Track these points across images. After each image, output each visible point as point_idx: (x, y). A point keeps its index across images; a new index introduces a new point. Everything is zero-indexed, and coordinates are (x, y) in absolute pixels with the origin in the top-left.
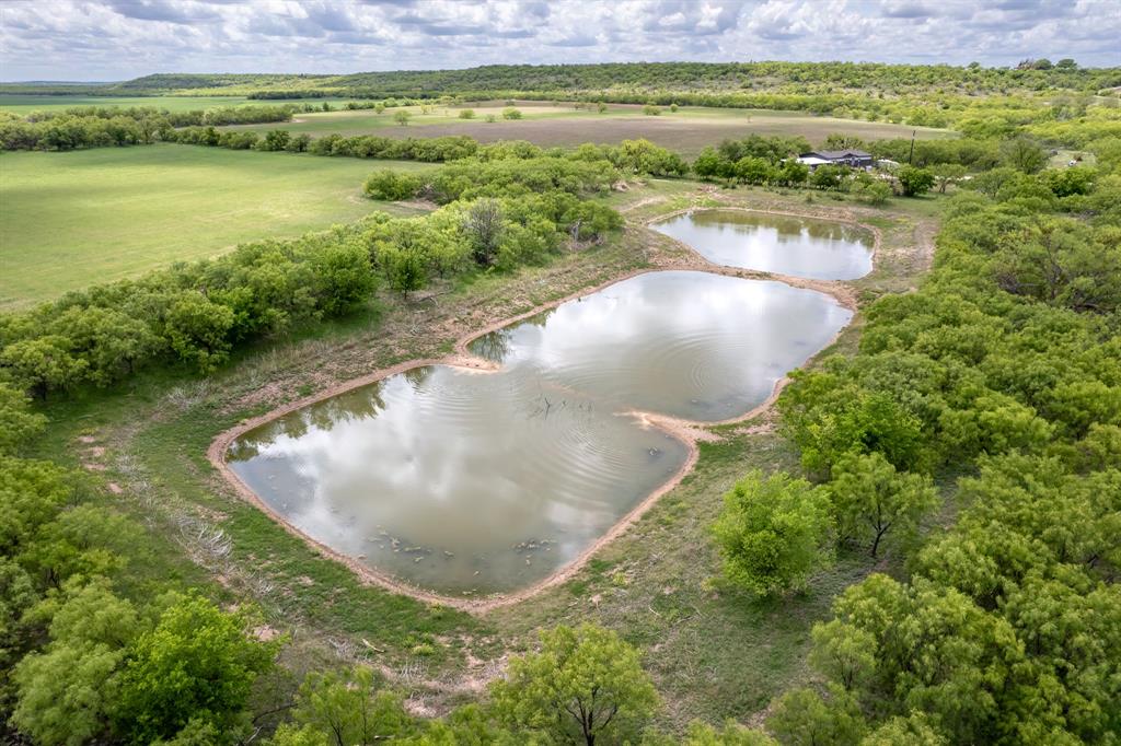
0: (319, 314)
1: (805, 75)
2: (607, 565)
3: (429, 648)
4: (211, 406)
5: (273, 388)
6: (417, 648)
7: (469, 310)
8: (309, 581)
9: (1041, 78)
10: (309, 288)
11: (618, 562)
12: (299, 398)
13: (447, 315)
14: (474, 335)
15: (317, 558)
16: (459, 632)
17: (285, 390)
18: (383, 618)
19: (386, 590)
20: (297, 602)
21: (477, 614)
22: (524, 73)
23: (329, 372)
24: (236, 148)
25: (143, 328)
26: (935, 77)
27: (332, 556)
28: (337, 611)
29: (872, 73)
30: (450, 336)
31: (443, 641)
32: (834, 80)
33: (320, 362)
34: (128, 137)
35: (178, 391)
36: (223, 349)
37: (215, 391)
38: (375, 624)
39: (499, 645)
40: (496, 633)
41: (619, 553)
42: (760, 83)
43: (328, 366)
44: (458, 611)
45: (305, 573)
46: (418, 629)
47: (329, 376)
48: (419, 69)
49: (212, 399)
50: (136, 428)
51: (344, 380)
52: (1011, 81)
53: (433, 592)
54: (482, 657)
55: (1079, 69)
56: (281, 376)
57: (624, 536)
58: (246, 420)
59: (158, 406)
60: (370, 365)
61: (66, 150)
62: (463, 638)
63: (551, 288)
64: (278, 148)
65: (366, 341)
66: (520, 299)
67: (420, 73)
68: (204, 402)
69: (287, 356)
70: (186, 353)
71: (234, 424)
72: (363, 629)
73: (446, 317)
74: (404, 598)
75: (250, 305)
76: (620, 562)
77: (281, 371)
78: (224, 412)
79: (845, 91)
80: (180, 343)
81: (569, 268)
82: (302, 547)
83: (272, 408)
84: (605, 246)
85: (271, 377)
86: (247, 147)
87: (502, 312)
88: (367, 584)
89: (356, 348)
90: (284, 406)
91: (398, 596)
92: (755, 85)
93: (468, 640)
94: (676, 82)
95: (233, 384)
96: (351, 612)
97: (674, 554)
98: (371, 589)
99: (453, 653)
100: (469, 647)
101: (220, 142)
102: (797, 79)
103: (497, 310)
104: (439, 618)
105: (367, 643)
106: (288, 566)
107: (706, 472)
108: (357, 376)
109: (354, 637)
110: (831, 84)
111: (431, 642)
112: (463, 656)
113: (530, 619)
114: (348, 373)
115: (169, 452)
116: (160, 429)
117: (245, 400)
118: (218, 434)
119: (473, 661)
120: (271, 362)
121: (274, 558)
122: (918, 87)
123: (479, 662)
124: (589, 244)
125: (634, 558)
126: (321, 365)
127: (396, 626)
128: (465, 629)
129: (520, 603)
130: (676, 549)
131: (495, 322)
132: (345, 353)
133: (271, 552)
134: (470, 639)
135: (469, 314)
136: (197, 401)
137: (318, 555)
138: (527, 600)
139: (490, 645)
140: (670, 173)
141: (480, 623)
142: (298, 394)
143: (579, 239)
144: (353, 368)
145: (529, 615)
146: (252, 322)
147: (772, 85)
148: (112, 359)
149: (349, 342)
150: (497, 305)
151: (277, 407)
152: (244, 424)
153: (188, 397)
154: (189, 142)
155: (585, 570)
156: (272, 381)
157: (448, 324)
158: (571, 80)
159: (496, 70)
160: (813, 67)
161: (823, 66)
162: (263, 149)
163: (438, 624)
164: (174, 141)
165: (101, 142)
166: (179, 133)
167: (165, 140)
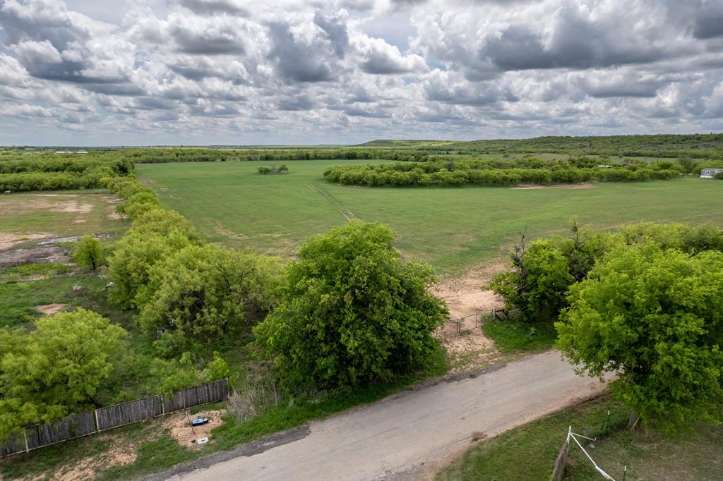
164: (383, 158)
165: (360, 158)
166: (385, 156)
167: (380, 158)
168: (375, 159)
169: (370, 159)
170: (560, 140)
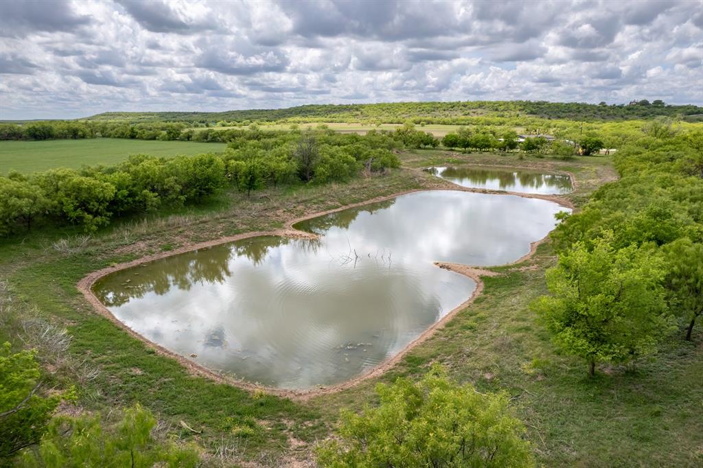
0: (183, 198)
1: (502, 108)
2: (423, 360)
3: (249, 430)
4: (90, 254)
5: (142, 245)
6: (237, 430)
7: (295, 205)
8: (139, 372)
9: (644, 110)
10: (175, 178)
11: (432, 357)
12: (161, 251)
13: (278, 207)
14: (298, 220)
15: (152, 355)
16: (281, 417)
17: (150, 246)
18: (205, 403)
19: (212, 381)
20: (121, 388)
21: (300, 402)
22: (330, 109)
23: (187, 236)
24: (147, 139)
25: (39, 192)
26: (580, 109)
27: (166, 354)
28: (160, 395)
29: (543, 106)
30: (281, 219)
31: (264, 425)
32: (520, 110)
33: (180, 230)
34: (80, 133)
35: (63, 242)
36: (105, 216)
37: (95, 244)
38: (195, 408)
39: (323, 428)
40: (319, 417)
41: (433, 351)
42: (474, 113)
43: (186, 233)
44: (281, 398)
45: (136, 365)
46: (239, 414)
47: (186, 239)
48: (266, 109)
49: (92, 249)
50: (22, 265)
51: (197, 242)
52: (627, 112)
53: (257, 383)
54: (303, 440)
55: (666, 106)
56: (148, 237)
57: (433, 339)
58: (115, 264)
59: (45, 251)
60: (219, 233)
61: (38, 140)
62: (285, 422)
63: (353, 196)
64: (174, 139)
65: (217, 219)
66: (331, 201)
67: (266, 111)
68: (84, 251)
69: (156, 225)
70: (73, 215)
71: (105, 267)
72: (184, 412)
73: (278, 208)
74: (228, 387)
75: (130, 187)
76: (435, 357)
77: (149, 234)
78: (99, 258)
79: (527, 116)
80: (69, 206)
81: (365, 185)
82: (141, 347)
83: (137, 257)
84: (389, 175)
85: (141, 238)
86: (154, 138)
87: (318, 207)
88: (195, 376)
89: (209, 223)
90: (148, 256)
91: (223, 385)
92: (471, 114)
93: (290, 424)
94: (423, 112)
95: (110, 240)
96: (174, 397)
97: (486, 347)
98: (197, 379)
99: (275, 436)
100: (291, 430)
101: (137, 136)
102: (497, 110)
103: (315, 206)
104: (262, 404)
105: (184, 424)
106: (122, 359)
107: (494, 295)
108: (208, 240)
109: (173, 419)
110: (518, 112)
111: (251, 426)
112: (284, 438)
113: (353, 404)
114: (201, 238)
115: (43, 282)
116: (41, 267)
117: (117, 251)
118: (90, 272)
119: (295, 443)
120: (143, 228)
121: (111, 354)
122: (571, 114)
123: (302, 443)
124: (378, 173)
125: (448, 354)
126: (181, 232)
127: (217, 410)
128: (287, 414)
129: (341, 393)
130: (487, 344)
131: (314, 213)
132: (201, 225)
133: (109, 349)
134: (292, 422)
135: (294, 207)
136: (79, 250)
137: (154, 353)
138: (348, 389)
139: (313, 428)
140: (426, 146)
141: (302, 409)
142: (160, 249)
143: (371, 170)
144: (206, 234)
145: (352, 402)
146: (130, 199)
147: (481, 114)
148: (9, 214)
149: (204, 219)
150: (315, 203)
151: (142, 256)
152: (113, 267)
153: (72, 247)
154: (119, 137)
155: (402, 364)
156: (141, 240)
157: (279, 212)
158: (359, 113)
159: (313, 107)
160: (505, 103)
161: (513, 103)
162: (164, 139)
163: (261, 409)
164: (109, 136)
165: (63, 136)
166: (112, 132)
167: (103, 136)
168: (93, 137)
169: (83, 137)
170: (324, 108)
